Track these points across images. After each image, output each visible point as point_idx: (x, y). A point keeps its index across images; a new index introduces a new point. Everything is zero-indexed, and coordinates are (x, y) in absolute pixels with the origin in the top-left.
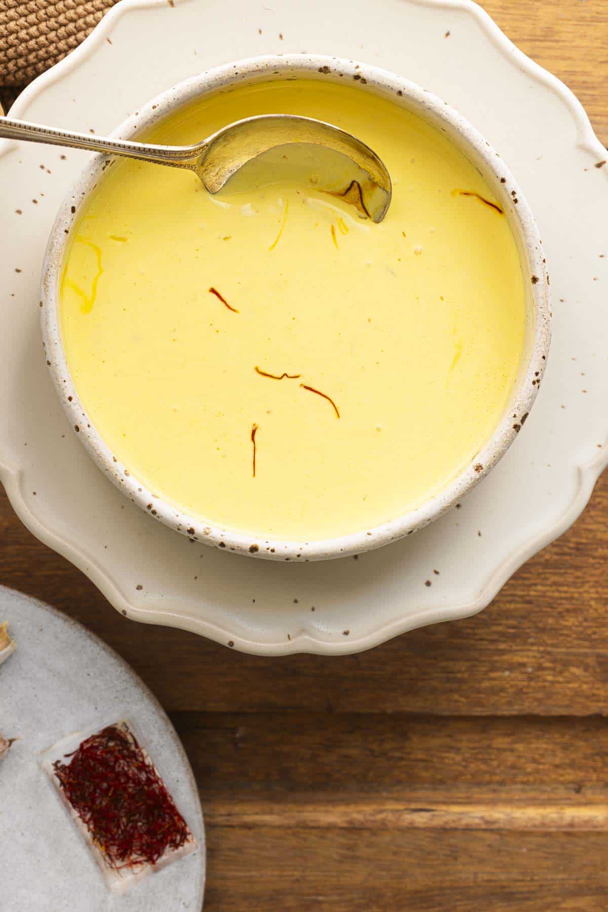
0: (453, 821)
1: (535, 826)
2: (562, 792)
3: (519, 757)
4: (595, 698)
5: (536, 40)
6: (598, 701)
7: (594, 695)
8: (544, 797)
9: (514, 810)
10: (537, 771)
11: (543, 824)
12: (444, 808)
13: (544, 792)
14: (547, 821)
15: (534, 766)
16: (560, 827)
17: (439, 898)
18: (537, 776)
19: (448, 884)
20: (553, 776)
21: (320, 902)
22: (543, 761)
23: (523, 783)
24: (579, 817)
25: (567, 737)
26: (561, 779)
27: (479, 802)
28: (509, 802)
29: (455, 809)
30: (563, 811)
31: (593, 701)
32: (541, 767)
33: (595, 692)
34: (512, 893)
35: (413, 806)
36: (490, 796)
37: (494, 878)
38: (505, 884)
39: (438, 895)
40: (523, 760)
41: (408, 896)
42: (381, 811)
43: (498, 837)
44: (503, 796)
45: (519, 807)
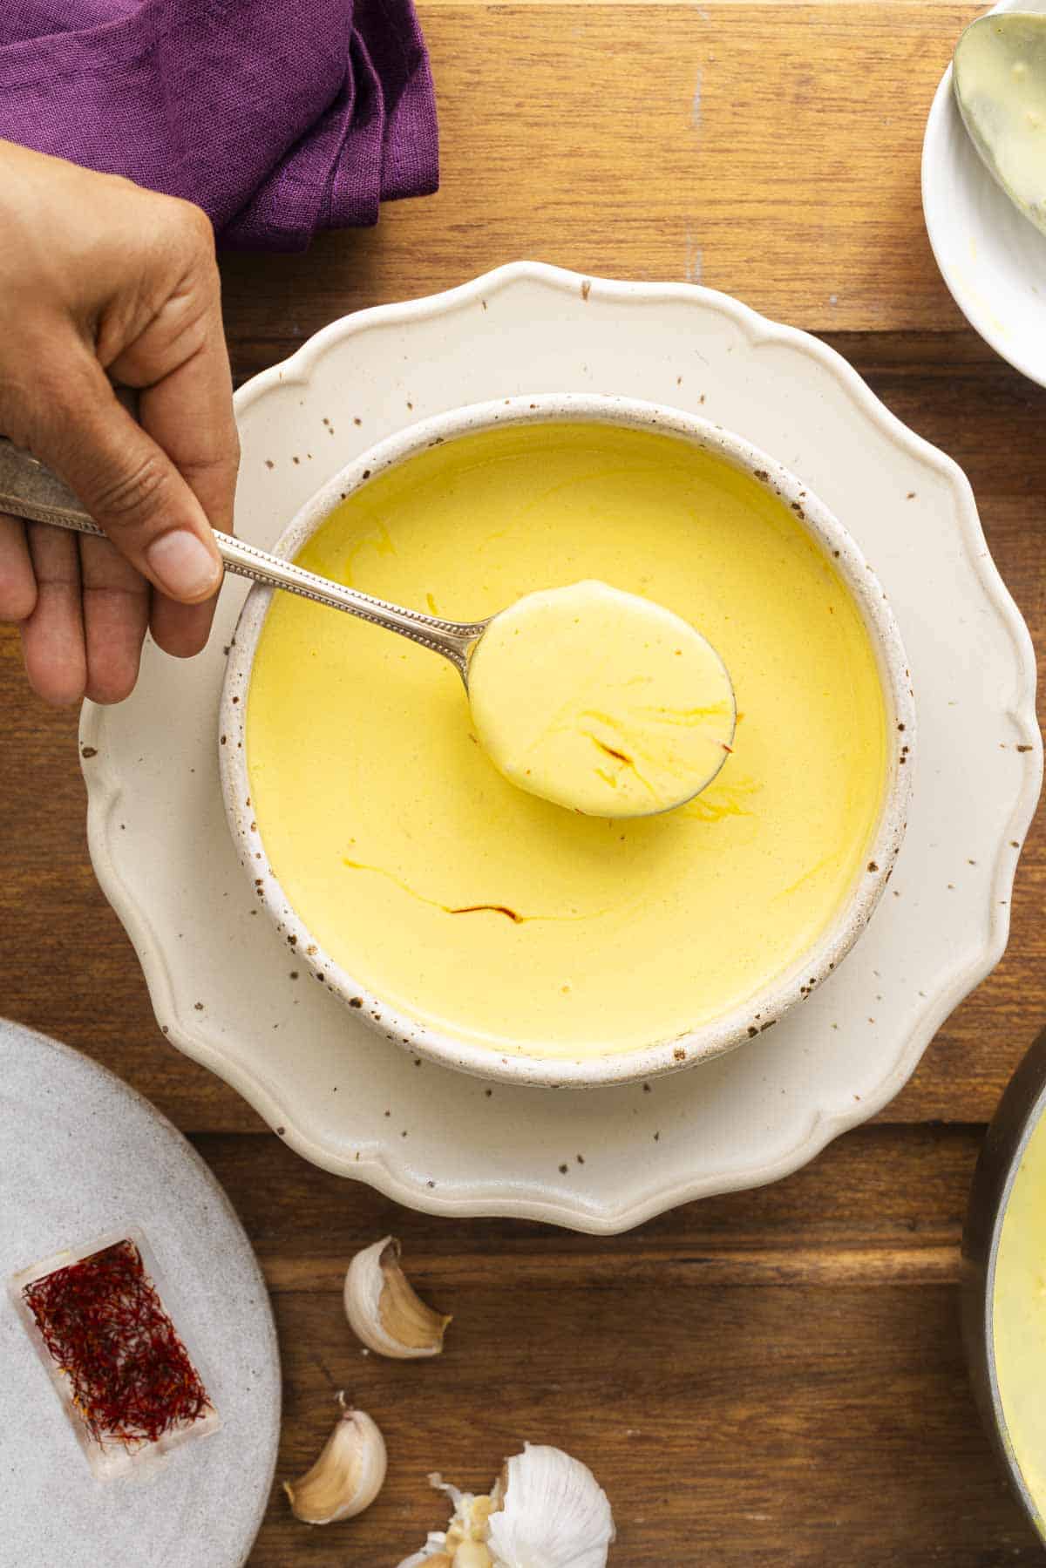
0: (738, 1275)
1: (852, 1279)
2: (890, 1232)
3: (829, 1183)
4: (933, 1097)
5: (822, 180)
6: (937, 1101)
7: (930, 1093)
8: (866, 1237)
9: (823, 1256)
10: (856, 1202)
11: (863, 1276)
12: (723, 1256)
13: (865, 1230)
14: (869, 1271)
15: (849, 1194)
16: (886, 1279)
17: (719, 1383)
18: (854, 1209)
19: (731, 1363)
20: (877, 1208)
21: (554, 1393)
22: (861, 1187)
23: (833, 1218)
24: (912, 1265)
25: (894, 1153)
26: (889, 1212)
27: (774, 1247)
28: (816, 1246)
29: (740, 1257)
30: (890, 1257)
31: (930, 1102)
32: (859, 1195)
33: (931, 1088)
34: (822, 1374)
35: (681, 1255)
36: (789, 1238)
37: (795, 1352)
38: (812, 1360)
39: (720, 1379)
40: (834, 1187)
41: (675, 1381)
42: (636, 1264)
43: (799, 1295)
44: (807, 1237)
45: (828, 1253)
